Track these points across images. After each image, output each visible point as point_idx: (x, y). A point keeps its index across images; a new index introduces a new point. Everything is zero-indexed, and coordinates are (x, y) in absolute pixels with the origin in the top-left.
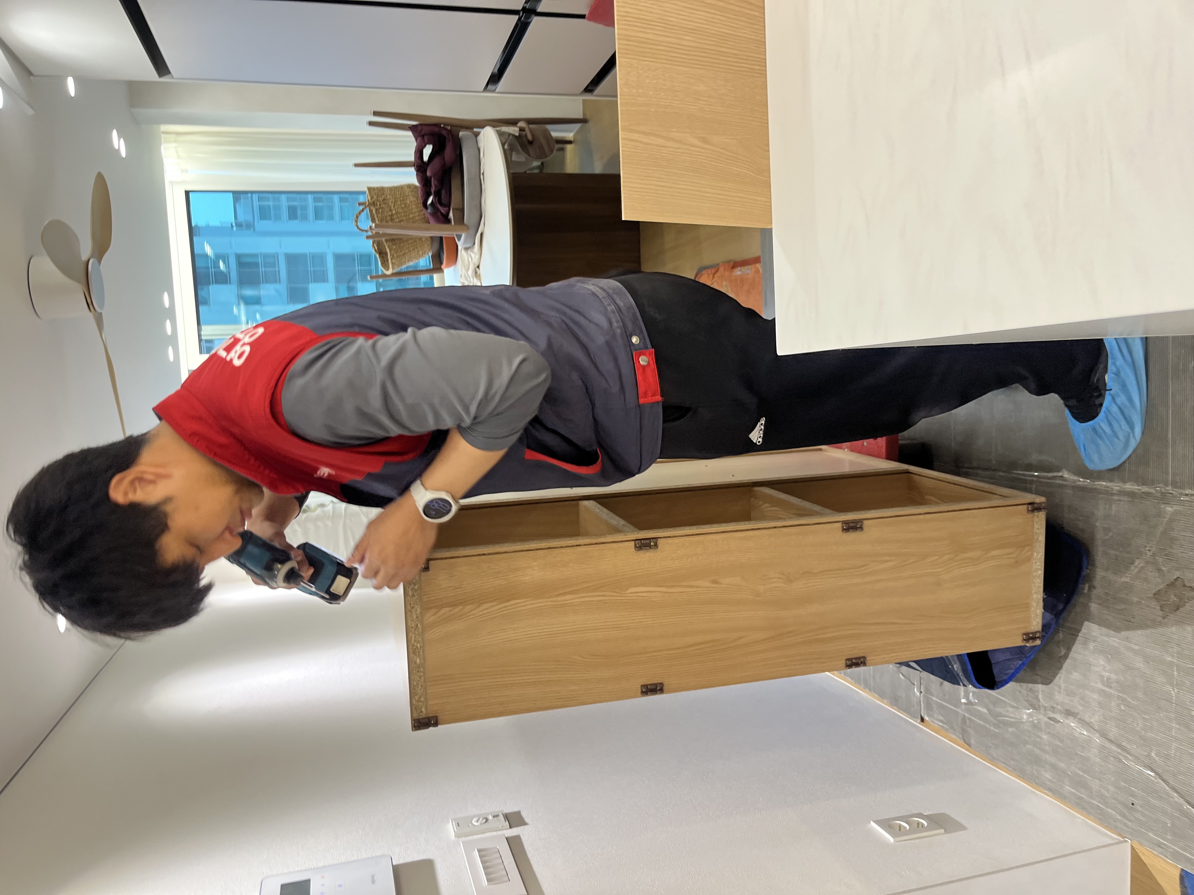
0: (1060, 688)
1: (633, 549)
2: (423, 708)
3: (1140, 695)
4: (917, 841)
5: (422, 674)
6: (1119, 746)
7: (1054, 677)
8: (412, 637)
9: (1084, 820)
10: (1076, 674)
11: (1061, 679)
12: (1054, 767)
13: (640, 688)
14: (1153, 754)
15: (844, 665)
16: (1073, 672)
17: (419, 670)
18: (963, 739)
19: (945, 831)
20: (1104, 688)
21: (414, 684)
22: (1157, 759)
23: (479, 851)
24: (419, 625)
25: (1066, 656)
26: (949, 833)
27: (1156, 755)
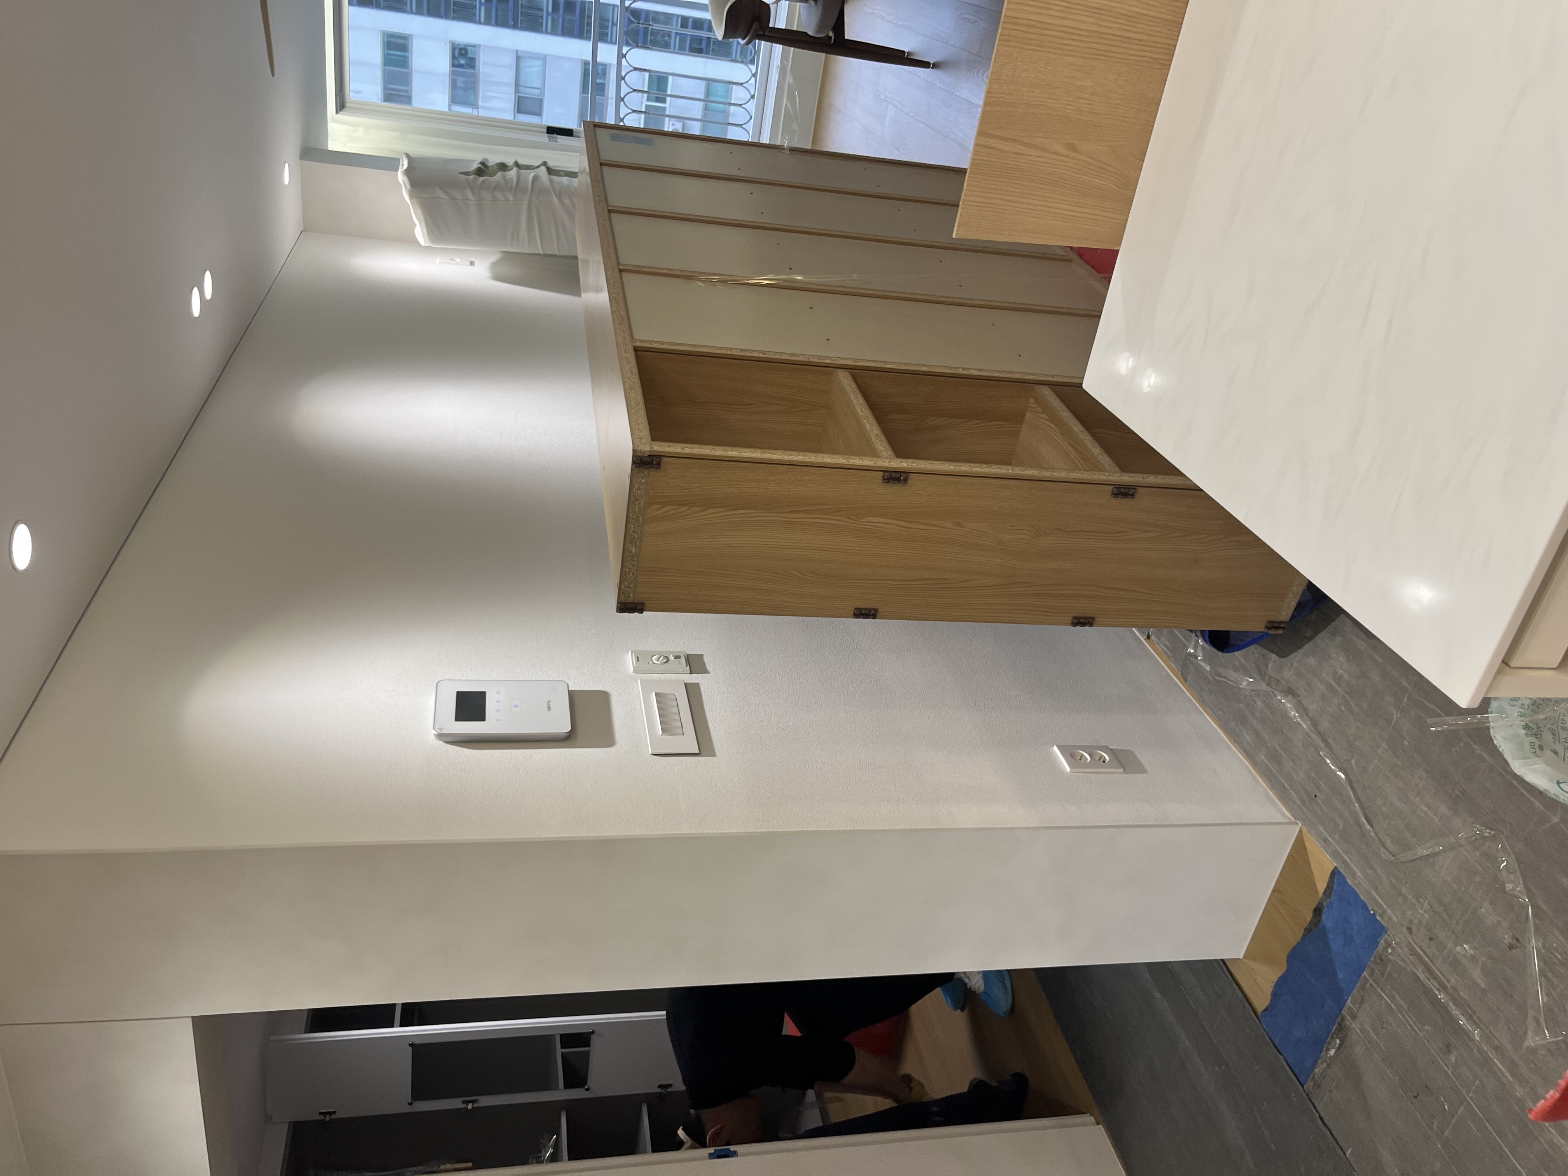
0: (1292, 665)
1: (880, 480)
2: (631, 594)
3: (1365, 705)
4: (1093, 776)
5: (635, 563)
6: (1325, 741)
7: (1291, 653)
8: (631, 527)
9: (1265, 789)
10: (1313, 660)
11: (1296, 658)
12: (1257, 734)
13: (853, 610)
14: (1353, 762)
15: (1070, 622)
16: (1311, 656)
17: (633, 559)
18: (1182, 672)
19: (1124, 771)
20: (1333, 683)
21: (626, 571)
22: (1354, 766)
23: (657, 695)
24: (640, 518)
25: (1310, 639)
26: (1126, 773)
27: (1355, 763)
